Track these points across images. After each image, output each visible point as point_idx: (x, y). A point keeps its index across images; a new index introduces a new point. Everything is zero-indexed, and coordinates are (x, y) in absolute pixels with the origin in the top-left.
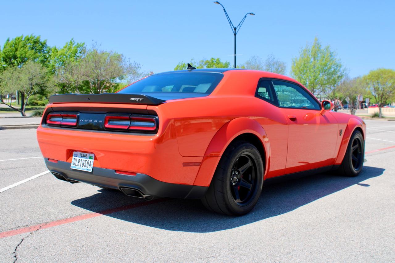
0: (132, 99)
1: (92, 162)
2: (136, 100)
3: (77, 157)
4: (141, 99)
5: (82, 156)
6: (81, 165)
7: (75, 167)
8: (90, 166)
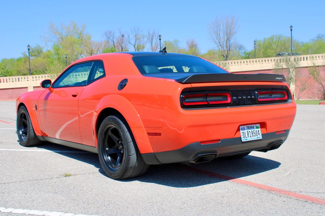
0: (277, 78)
1: (259, 131)
2: (279, 79)
3: (244, 130)
4: (282, 78)
5: (249, 128)
6: (251, 136)
7: (246, 139)
8: (259, 134)
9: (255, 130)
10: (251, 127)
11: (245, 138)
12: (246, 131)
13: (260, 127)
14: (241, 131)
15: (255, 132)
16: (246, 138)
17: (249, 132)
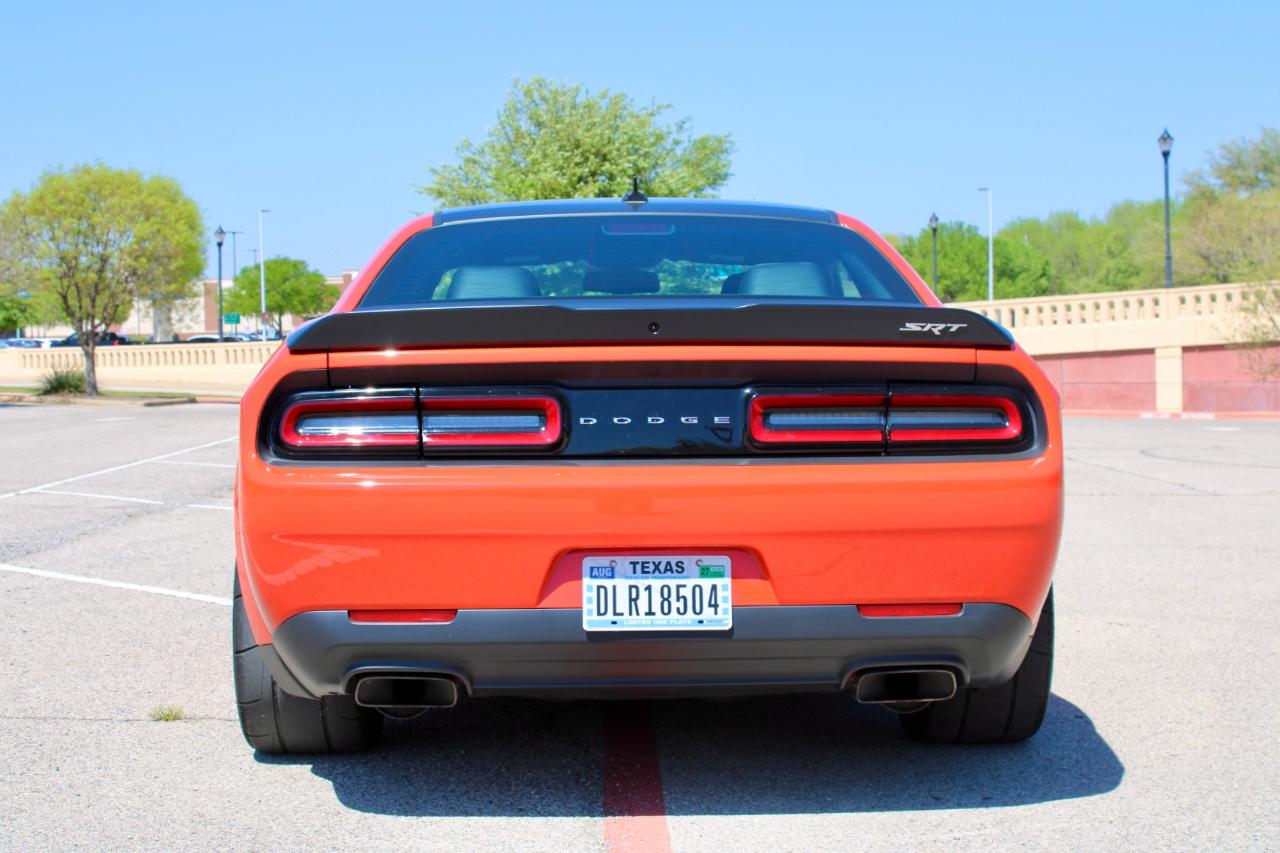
0: (912, 327)
1: (719, 589)
2: (930, 330)
3: (612, 577)
4: (955, 327)
5: (643, 572)
6: (656, 608)
7: (614, 623)
8: (716, 606)
9: (690, 583)
10: (662, 568)
11: (610, 616)
12: (622, 585)
13: (728, 569)
14: (587, 581)
15: (686, 592)
16: (616, 618)
17: (642, 590)
